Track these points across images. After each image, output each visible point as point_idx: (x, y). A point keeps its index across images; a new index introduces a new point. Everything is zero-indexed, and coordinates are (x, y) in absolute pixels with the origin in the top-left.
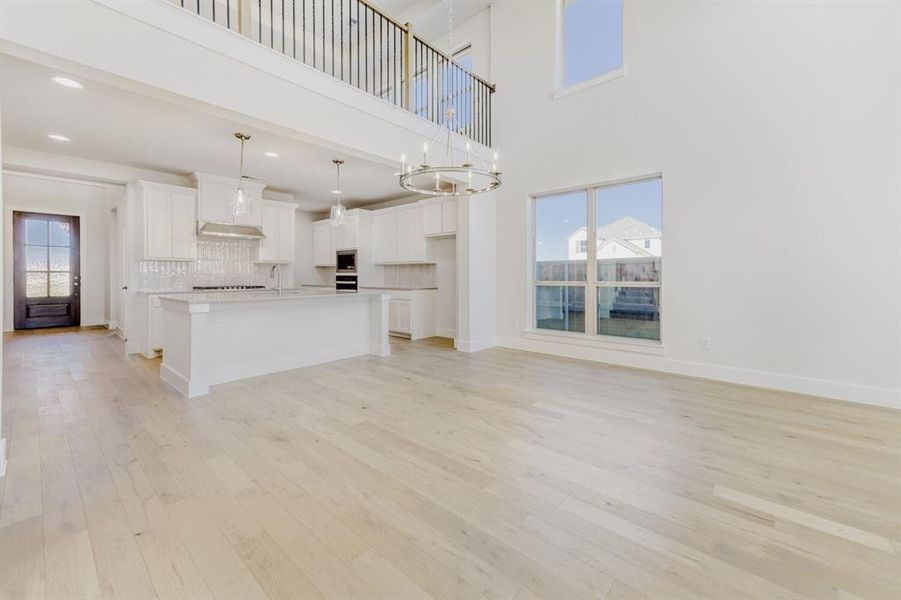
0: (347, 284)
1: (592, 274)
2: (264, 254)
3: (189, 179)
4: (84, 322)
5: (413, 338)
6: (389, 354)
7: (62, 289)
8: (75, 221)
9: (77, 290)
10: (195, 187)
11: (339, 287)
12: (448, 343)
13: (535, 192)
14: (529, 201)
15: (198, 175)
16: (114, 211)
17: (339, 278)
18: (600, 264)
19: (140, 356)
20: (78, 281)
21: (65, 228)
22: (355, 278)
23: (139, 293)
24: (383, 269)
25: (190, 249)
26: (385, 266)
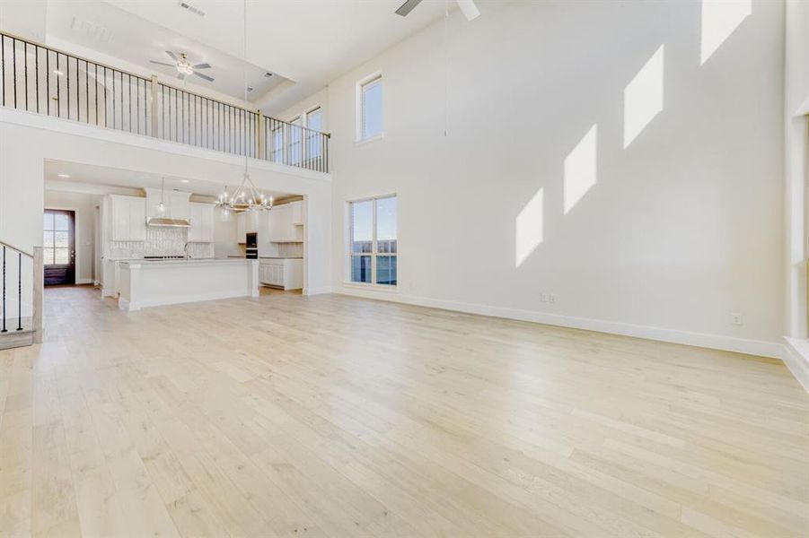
0: (252, 255)
1: (375, 248)
2: (191, 237)
3: (142, 193)
4: (78, 281)
5: (286, 289)
6: (258, 295)
7: (63, 259)
8: (72, 214)
9: (73, 260)
10: (145, 196)
11: (248, 257)
12: (299, 291)
13: (350, 200)
14: (346, 205)
15: (146, 190)
16: (98, 207)
17: (248, 252)
18: (379, 243)
19: (111, 297)
20: (74, 254)
21: (65, 219)
22: (256, 252)
23: (110, 260)
24: (277, 245)
25: (142, 235)
26: (279, 243)
